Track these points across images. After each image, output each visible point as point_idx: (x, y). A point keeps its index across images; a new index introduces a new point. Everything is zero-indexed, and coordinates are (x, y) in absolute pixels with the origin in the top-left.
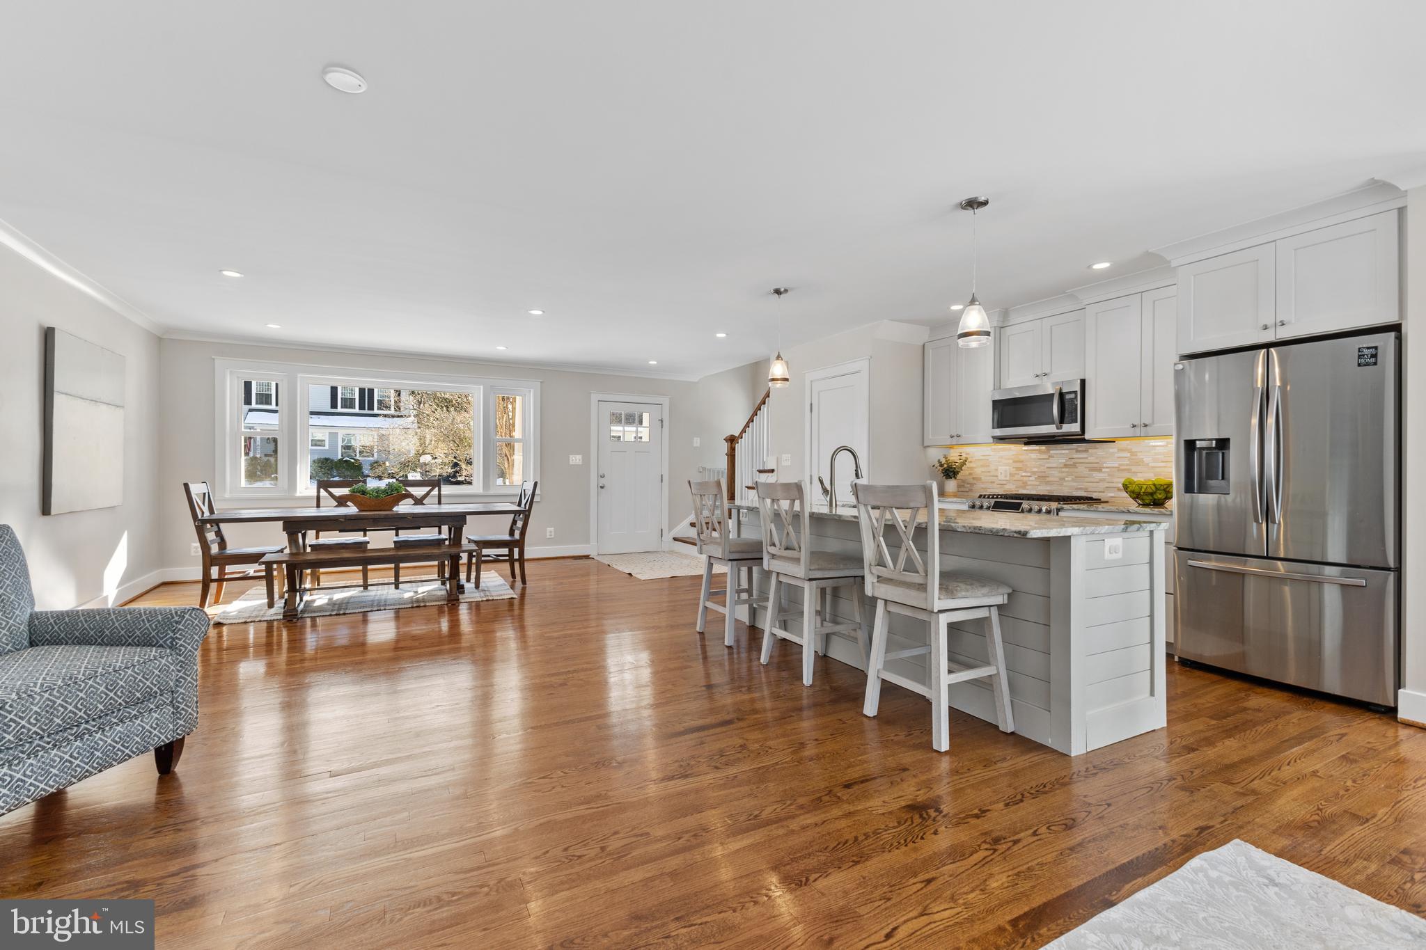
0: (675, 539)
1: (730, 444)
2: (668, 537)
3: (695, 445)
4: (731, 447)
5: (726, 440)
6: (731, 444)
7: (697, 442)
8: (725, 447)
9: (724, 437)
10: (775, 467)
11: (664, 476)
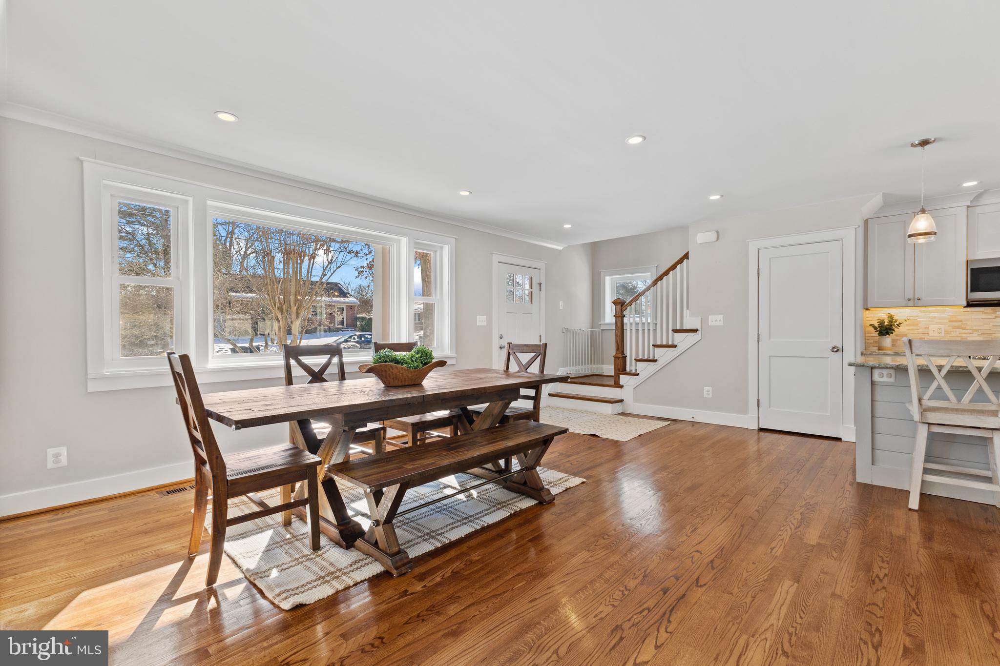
0: (551, 395)
1: (619, 306)
2: (545, 393)
3: (560, 308)
4: (620, 310)
5: (614, 303)
6: (621, 306)
7: (561, 305)
10: (699, 327)
11: (542, 336)
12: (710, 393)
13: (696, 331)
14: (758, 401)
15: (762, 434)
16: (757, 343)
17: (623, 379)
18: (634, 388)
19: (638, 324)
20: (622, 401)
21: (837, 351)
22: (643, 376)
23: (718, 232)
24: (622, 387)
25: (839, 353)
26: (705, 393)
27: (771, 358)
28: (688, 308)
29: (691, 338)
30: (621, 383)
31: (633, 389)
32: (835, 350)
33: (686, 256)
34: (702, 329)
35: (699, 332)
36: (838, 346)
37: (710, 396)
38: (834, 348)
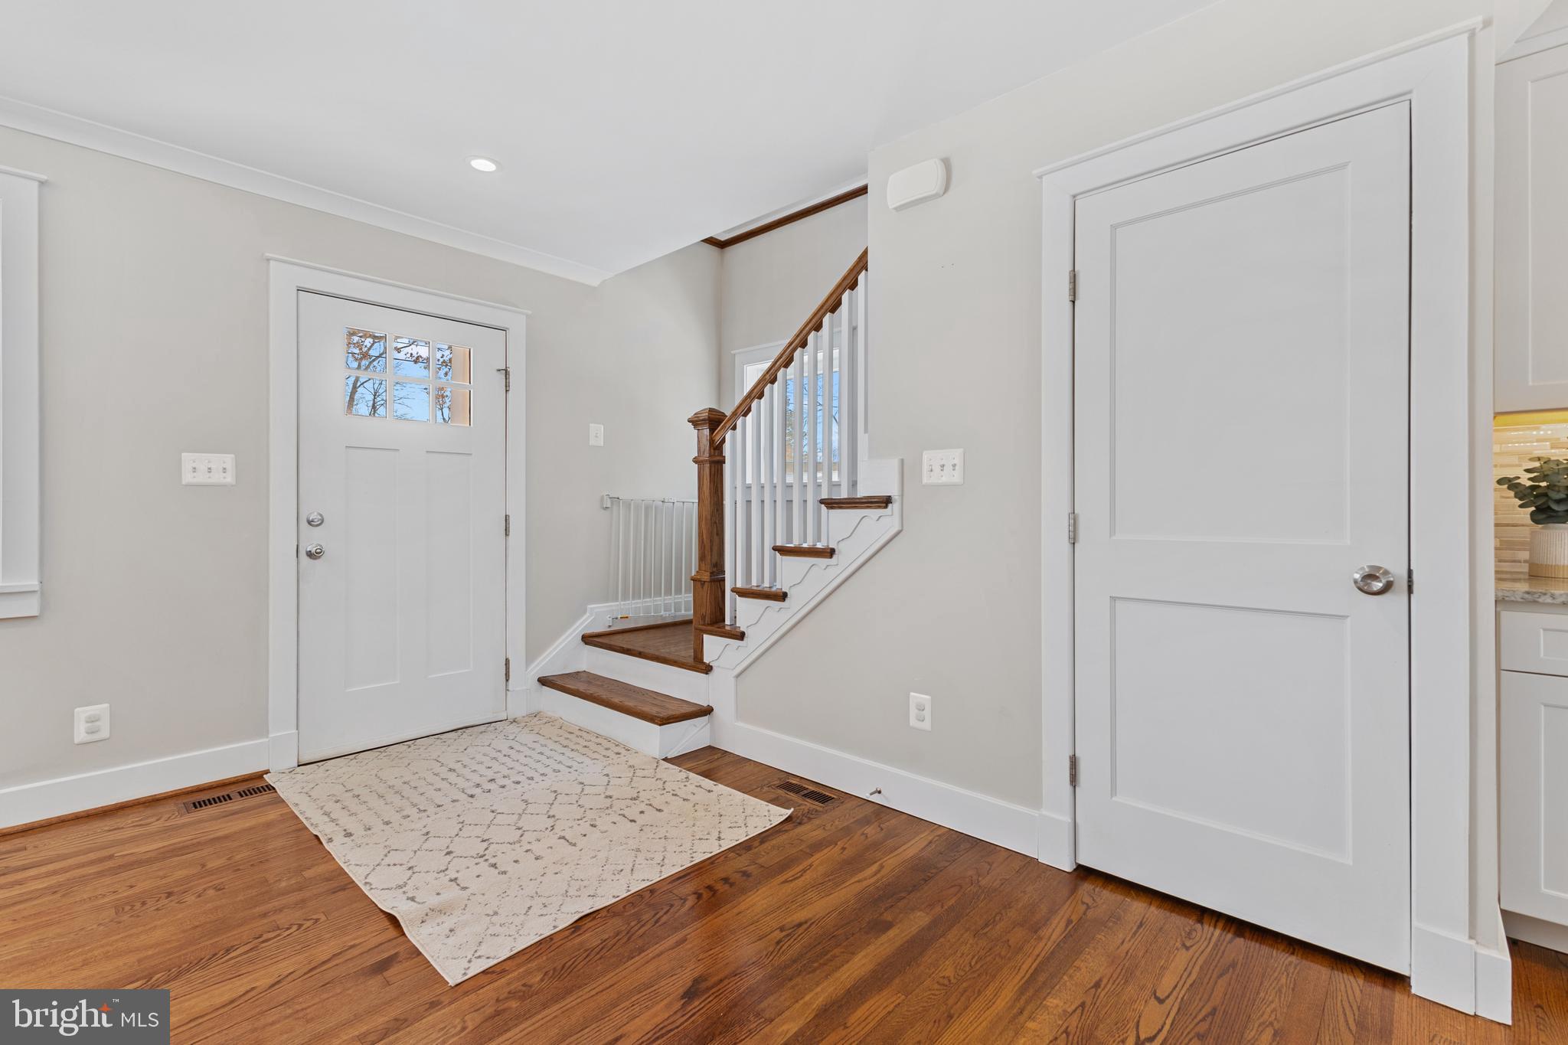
0: (544, 681)
1: (707, 432)
2: (525, 677)
3: (592, 442)
4: (712, 441)
5: (695, 422)
6: (712, 430)
7: (597, 434)
8: (689, 442)
9: (691, 415)
10: (892, 491)
11: (511, 520)
12: (927, 713)
13: (886, 502)
14: (1074, 762)
15: (1087, 888)
16: (1067, 547)
17: (713, 646)
18: (738, 676)
19: (790, 486)
20: (707, 711)
21: (1388, 587)
22: (756, 640)
23: (947, 163)
24: (707, 669)
25: (1396, 601)
26: (913, 712)
27: (1118, 604)
28: (866, 431)
29: (875, 525)
30: (706, 660)
31: (733, 680)
32: (1378, 585)
33: (862, 264)
34: (902, 495)
35: (894, 507)
36: (1385, 565)
37: (926, 725)
38: (1371, 577)
